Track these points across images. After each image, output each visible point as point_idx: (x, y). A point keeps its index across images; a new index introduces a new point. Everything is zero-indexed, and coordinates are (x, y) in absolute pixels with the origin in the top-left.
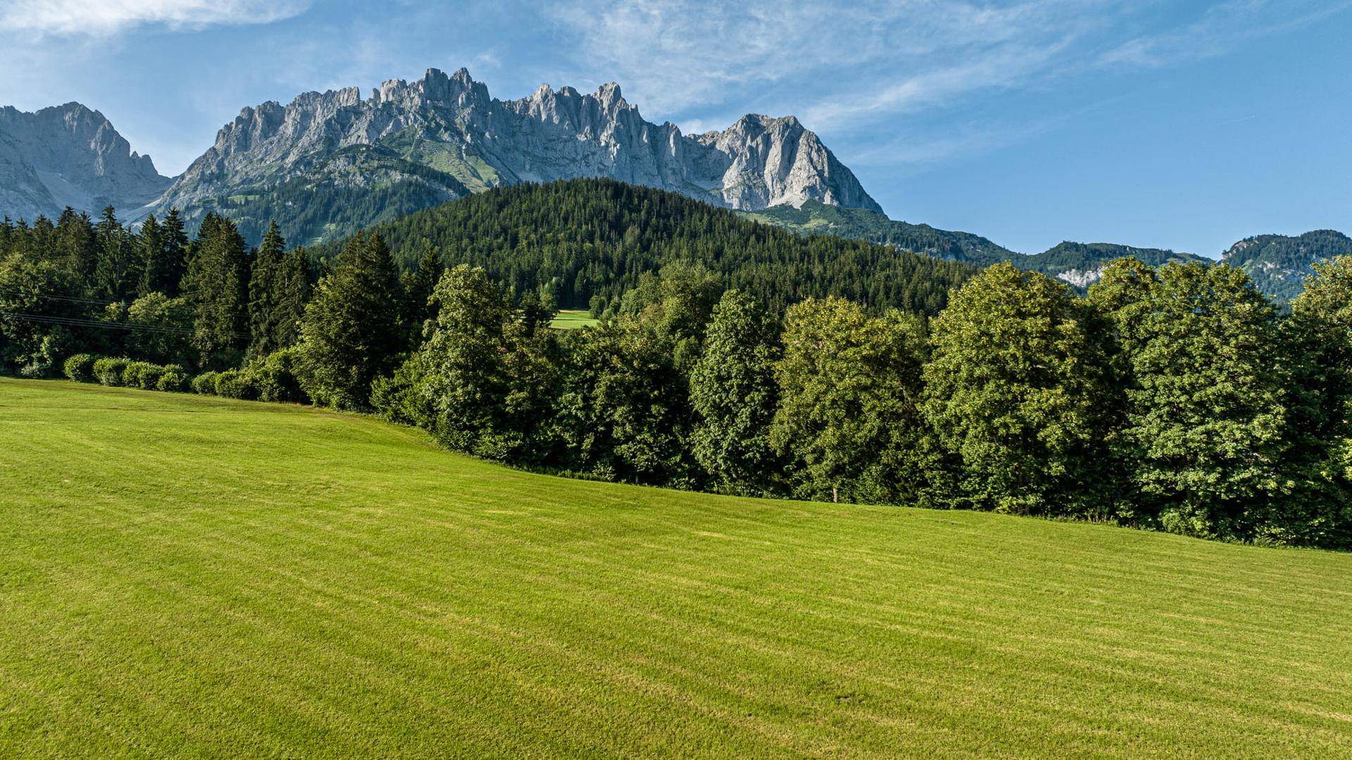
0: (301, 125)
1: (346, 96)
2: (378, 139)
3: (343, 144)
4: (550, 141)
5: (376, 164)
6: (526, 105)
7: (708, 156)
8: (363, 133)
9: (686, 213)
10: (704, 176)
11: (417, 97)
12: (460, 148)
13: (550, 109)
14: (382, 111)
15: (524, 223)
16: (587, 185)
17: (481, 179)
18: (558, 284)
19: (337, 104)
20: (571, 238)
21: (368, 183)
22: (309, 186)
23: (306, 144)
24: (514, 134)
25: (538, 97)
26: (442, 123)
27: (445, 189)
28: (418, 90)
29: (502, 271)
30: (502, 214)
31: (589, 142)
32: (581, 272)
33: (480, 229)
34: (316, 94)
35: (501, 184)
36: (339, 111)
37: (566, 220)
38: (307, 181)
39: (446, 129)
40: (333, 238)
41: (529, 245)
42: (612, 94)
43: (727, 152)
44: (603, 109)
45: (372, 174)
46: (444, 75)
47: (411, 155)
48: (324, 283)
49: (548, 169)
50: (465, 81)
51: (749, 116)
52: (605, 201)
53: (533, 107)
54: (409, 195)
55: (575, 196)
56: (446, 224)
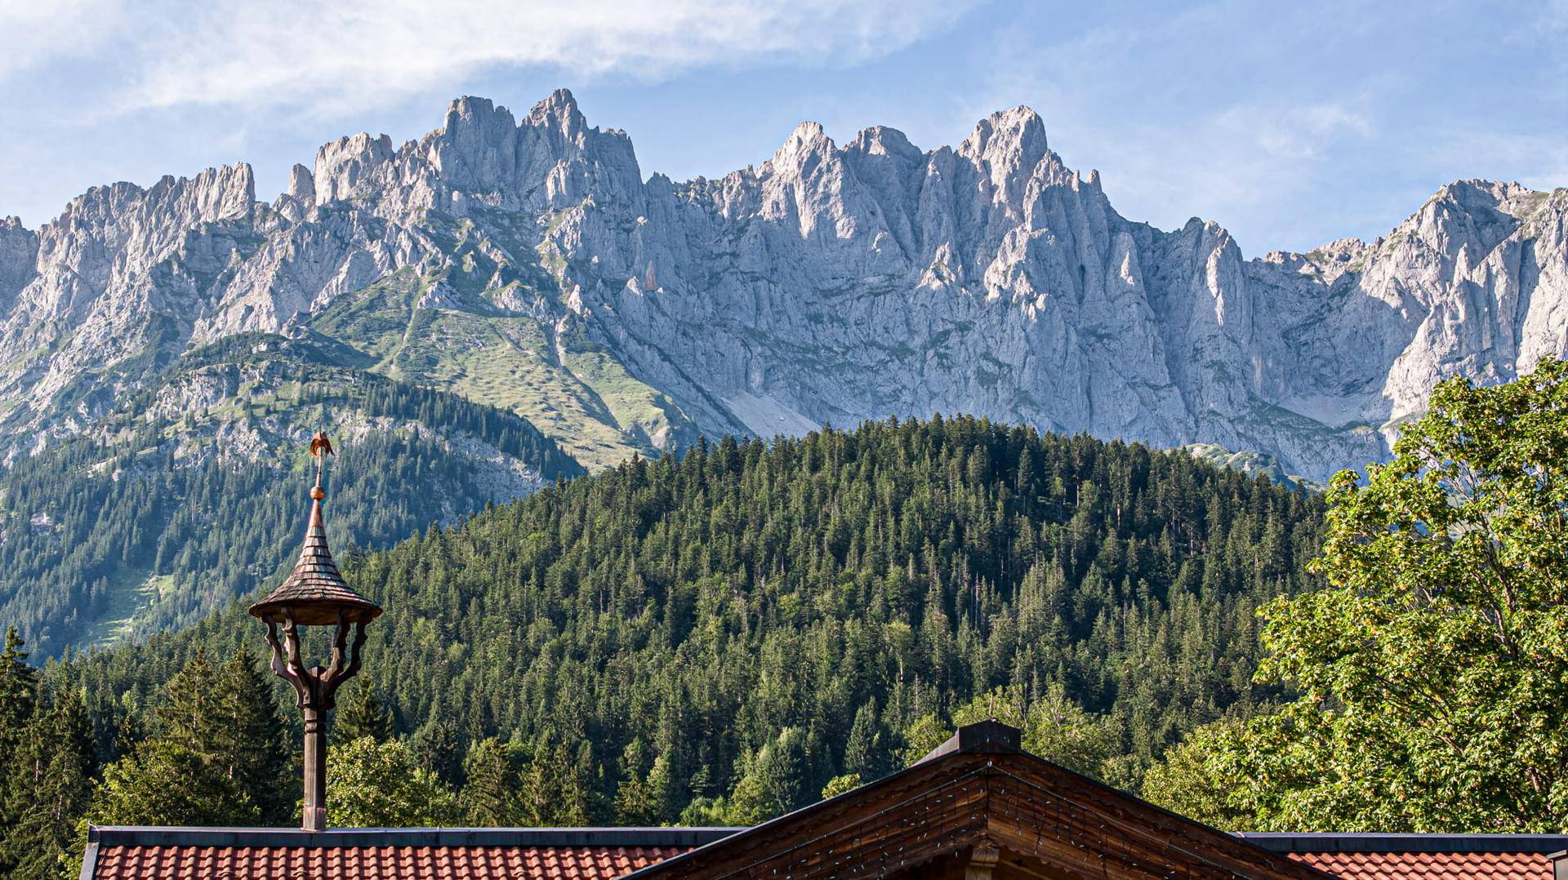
0: (83, 282)
1: (214, 193)
2: (304, 316)
3: (203, 334)
4: (827, 294)
5: (294, 390)
6: (751, 187)
7: (1331, 319)
8: (261, 299)
9: (1213, 515)
10: (1320, 381)
11: (421, 186)
12: (548, 331)
13: (826, 197)
14: (317, 231)
15: (715, 564)
16: (907, 443)
17: (614, 425)
18: (795, 750)
19: (189, 217)
20: (853, 607)
21: (272, 452)
22: (100, 467)
23: (96, 340)
24: (715, 278)
25: (787, 166)
26: (497, 256)
27: (500, 459)
28: (425, 163)
29: (635, 711)
30: (650, 541)
31: (950, 292)
32: (865, 713)
33: (585, 586)
34: (129, 190)
35: (675, 435)
36: (193, 235)
37: (840, 552)
38: (94, 451)
39: (508, 276)
40: (168, 620)
41: (730, 628)
42: (1016, 142)
43: (1394, 302)
44: (992, 190)
45: (284, 422)
46: (503, 115)
47: (404, 359)
48: (114, 776)
49: (822, 380)
50: (565, 129)
51: (1461, 190)
52: (959, 491)
53: (774, 193)
54: (393, 483)
55: (870, 478)
56: (486, 575)
